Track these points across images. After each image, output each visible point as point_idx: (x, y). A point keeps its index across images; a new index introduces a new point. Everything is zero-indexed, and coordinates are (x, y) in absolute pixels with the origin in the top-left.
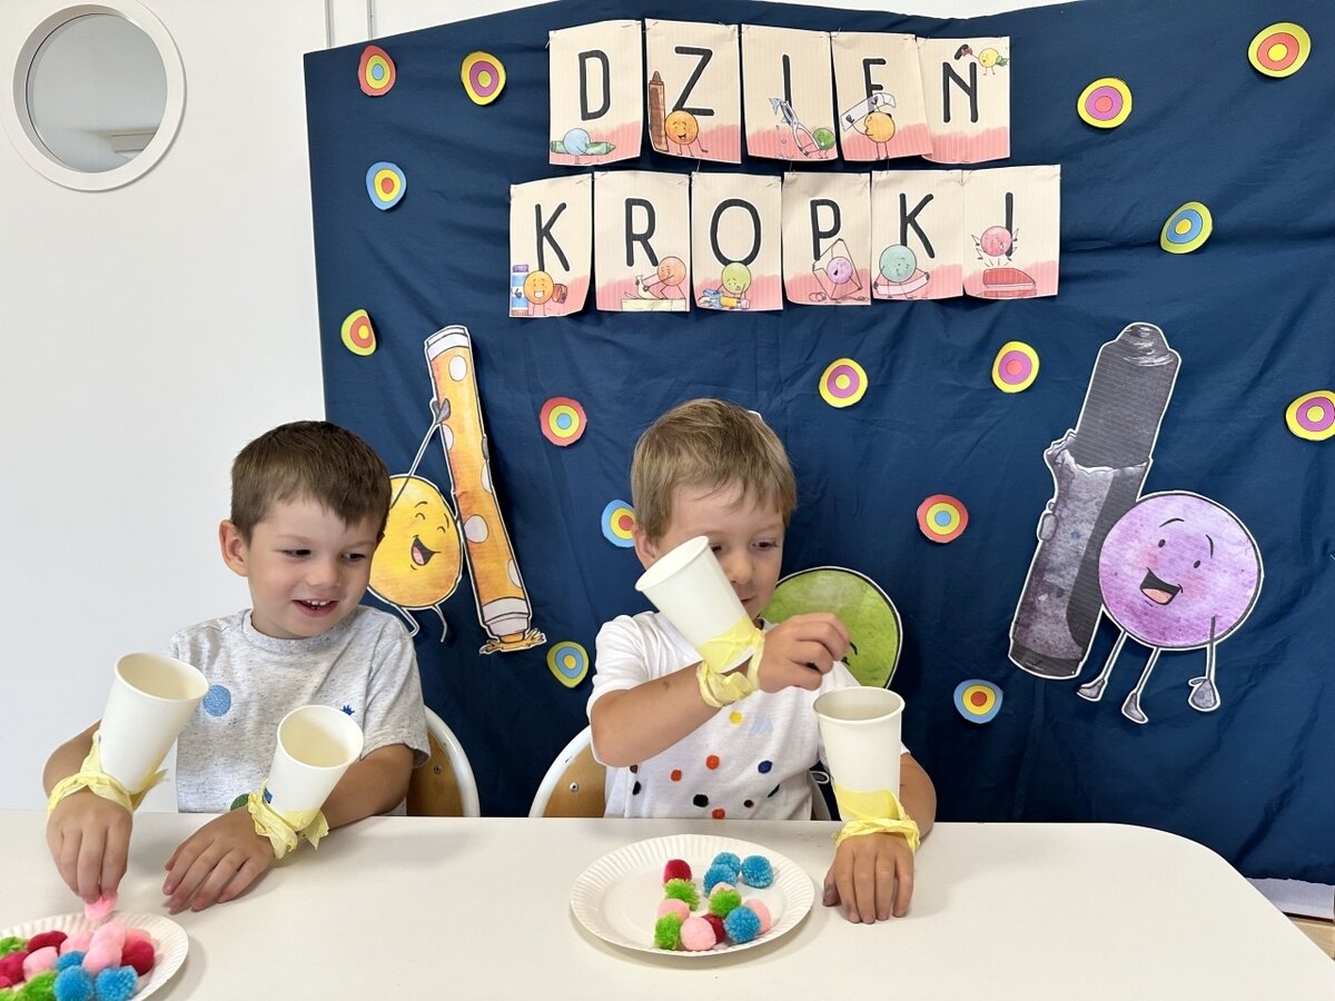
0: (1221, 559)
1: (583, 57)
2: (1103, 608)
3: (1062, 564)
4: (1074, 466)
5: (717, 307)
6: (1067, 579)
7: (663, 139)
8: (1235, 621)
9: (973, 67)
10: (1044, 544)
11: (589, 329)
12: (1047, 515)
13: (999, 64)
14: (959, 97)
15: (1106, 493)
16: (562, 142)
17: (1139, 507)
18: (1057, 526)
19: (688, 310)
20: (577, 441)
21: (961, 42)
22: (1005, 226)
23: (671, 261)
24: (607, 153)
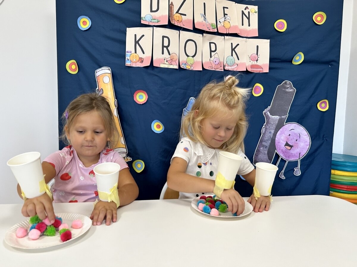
0: (302, 139)
2: (276, 151)
3: (267, 140)
5: (185, 68)
6: (267, 144)
7: (173, 20)
9: (249, 12)
10: (263, 135)
12: (264, 127)
13: (255, 13)
14: (245, 20)
15: (277, 122)
16: (145, 18)
17: (285, 126)
18: (266, 130)
19: (178, 68)
20: (145, 103)
21: (246, 6)
22: (256, 54)
23: (174, 54)
24: (158, 22)
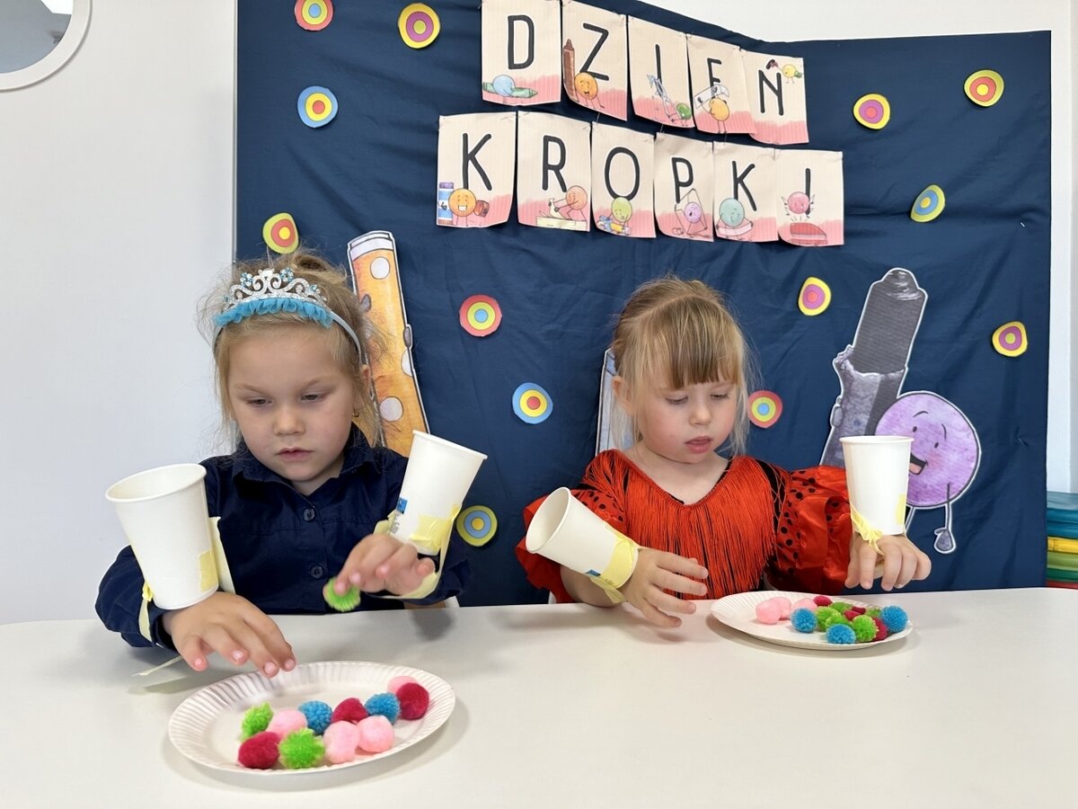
0: (951, 441)
1: (512, 19)
4: (854, 373)
5: (608, 230)
7: (574, 92)
8: (963, 486)
9: (779, 76)
10: (835, 430)
11: (507, 239)
12: (837, 408)
13: (797, 76)
14: (770, 96)
15: (875, 392)
16: (492, 84)
17: (899, 403)
18: (844, 417)
19: (588, 230)
20: (493, 333)
21: (770, 57)
22: (804, 192)
23: (577, 189)
24: (530, 97)
